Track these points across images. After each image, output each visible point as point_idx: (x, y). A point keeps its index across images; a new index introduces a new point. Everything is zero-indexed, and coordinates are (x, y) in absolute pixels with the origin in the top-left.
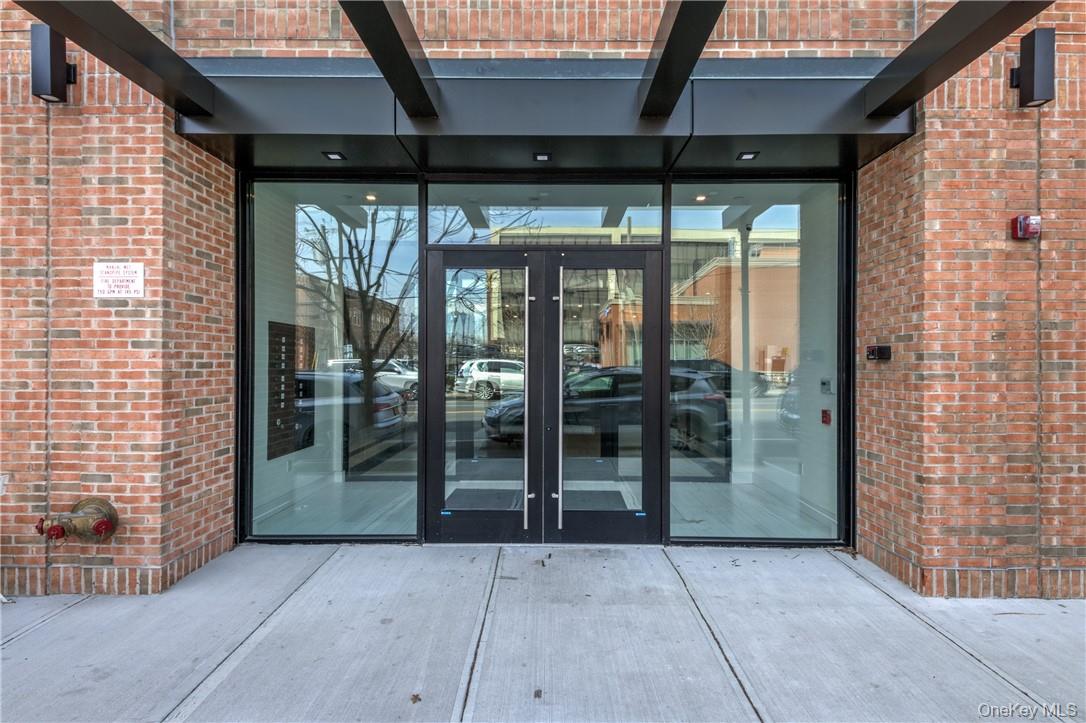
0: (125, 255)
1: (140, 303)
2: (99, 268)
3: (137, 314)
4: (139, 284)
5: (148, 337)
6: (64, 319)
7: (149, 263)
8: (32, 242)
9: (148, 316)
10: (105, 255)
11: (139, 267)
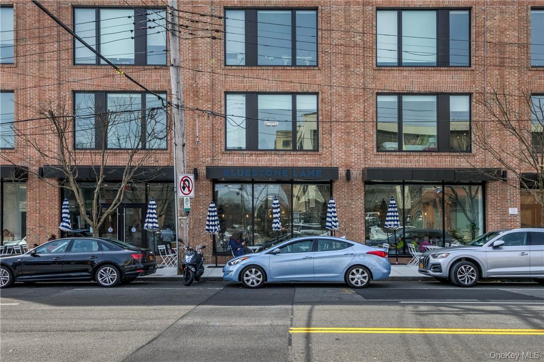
0: (514, 207)
1: (516, 215)
2: (510, 209)
3: (516, 217)
4: (517, 212)
5: (518, 220)
6: (505, 217)
7: (518, 208)
8: (499, 205)
9: (518, 217)
10: (511, 207)
11: (517, 209)
